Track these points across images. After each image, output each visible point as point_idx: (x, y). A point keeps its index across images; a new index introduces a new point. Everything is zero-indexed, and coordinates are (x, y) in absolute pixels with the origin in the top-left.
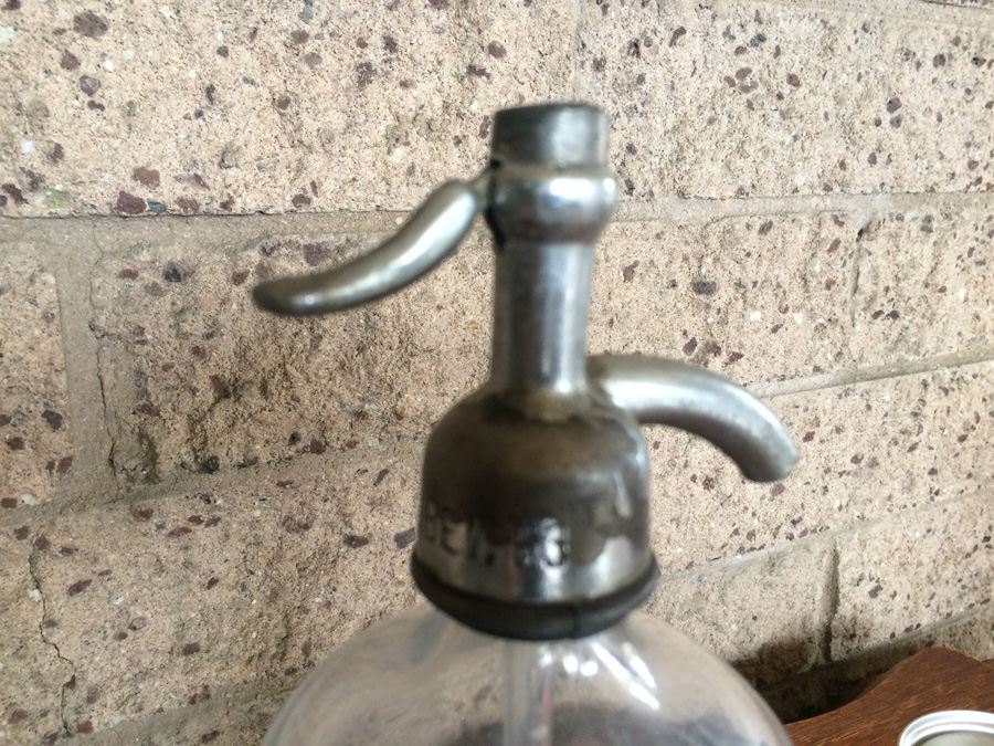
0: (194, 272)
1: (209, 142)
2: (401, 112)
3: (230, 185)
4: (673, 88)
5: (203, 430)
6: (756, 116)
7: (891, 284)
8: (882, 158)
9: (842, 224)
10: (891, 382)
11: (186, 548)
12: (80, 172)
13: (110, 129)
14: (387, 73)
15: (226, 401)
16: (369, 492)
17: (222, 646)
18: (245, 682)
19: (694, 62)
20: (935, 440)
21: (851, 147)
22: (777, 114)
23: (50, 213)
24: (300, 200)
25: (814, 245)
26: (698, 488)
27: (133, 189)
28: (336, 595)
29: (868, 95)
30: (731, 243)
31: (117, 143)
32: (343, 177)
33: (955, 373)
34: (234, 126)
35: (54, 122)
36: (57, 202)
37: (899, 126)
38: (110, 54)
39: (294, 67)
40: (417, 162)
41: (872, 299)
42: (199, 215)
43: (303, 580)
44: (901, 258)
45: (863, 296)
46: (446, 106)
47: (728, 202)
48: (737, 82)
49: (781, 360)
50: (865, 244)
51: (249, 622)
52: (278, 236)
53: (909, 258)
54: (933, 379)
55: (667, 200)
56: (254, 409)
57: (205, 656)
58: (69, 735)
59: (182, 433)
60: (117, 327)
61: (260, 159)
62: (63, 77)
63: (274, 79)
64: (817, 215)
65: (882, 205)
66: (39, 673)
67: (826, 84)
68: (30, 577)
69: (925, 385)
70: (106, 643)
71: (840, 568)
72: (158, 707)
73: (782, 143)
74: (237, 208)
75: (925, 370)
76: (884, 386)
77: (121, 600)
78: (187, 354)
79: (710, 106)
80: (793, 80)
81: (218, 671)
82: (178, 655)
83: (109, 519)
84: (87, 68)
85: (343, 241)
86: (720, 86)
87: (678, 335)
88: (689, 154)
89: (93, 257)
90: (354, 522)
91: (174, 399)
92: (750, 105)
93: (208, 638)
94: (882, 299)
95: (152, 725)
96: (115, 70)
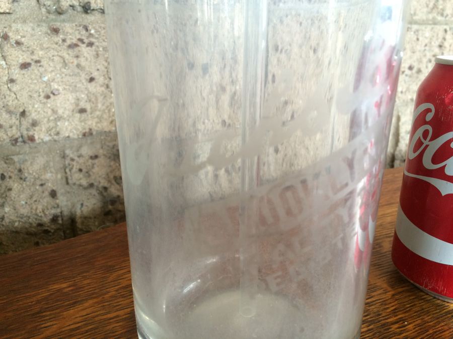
10: (429, 27)
17: (98, 113)
54: (450, 29)
66: (7, 105)
69: (446, 31)
70: (40, 99)
71: (400, 124)
72: (67, 135)
75: (446, 24)
76: (425, 28)
81: (96, 123)
93: (91, 108)
95: (64, 146)
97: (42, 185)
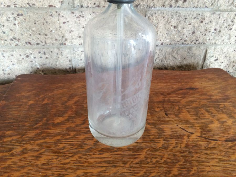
11: (79, 20)
26: (172, 28)
49: (197, 3)
57: (82, 39)
58: (63, 45)
66: (59, 34)
68: (58, 19)
70: (68, 33)
71: (207, 53)
72: (75, 44)
77: (70, 26)
82: (78, 37)
83: (68, 13)
95: (74, 47)
97: (67, 58)
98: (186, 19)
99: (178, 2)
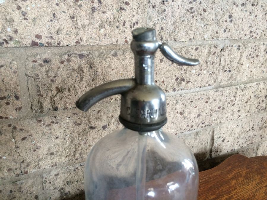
0: (51, 61)
1: (54, 28)
2: (103, 20)
3: (60, 39)
4: (173, 13)
5: (54, 100)
6: (195, 20)
7: (229, 63)
8: (227, 31)
9: (216, 48)
10: (228, 88)
11: (50, 129)
12: (22, 36)
13: (29, 25)
14: (99, 10)
15: (60, 93)
16: (96, 116)
17: (60, 153)
18: (65, 162)
19: (179, 6)
20: (239, 103)
21: (219, 28)
22: (200, 19)
23: (15, 46)
24: (77, 42)
25: (209, 53)
26: (178, 115)
27: (35, 40)
28: (88, 141)
29: (224, 14)
30: (187, 53)
31: (31, 28)
32: (88, 36)
33: (245, 86)
34: (60, 24)
35: (15, 23)
36: (17, 43)
37: (232, 22)
38: (29, 6)
39: (75, 8)
40: (107, 32)
41: (224, 67)
42: (52, 46)
43: (79, 137)
44: (232, 56)
45: (222, 66)
46: (114, 18)
47: (187, 42)
48: (190, 11)
49: (200, 83)
50: (222, 53)
51: (66, 147)
52: (72, 52)
53: (234, 56)
54: (239, 87)
55: (171, 42)
56: (67, 95)
57: (55, 156)
58: (22, 174)
59: (49, 101)
60: (32, 74)
61: (67, 32)
62: (17, 12)
63: (70, 11)
64: (210, 46)
65: (227, 43)
66: (15, 159)
67: (213, 11)
68: (12, 136)
69: (237, 89)
70: (31, 152)
71: (214, 135)
72: (44, 168)
73: (201, 27)
74: (61, 44)
75: (237, 85)
76: (226, 89)
77: (34, 142)
78: (49, 81)
79: (183, 17)
80: (204, 10)
81: (59, 159)
82: (49, 155)
83: (31, 122)
84: (23, 9)
85: (88, 53)
86: (185, 12)
87: (174, 77)
88: (177, 30)
89: (26, 57)
90: (92, 123)
91: (47, 92)
92: (193, 17)
93: (56, 151)
94: (226, 67)
95: (43, 172)
96: (30, 10)
97: (31, 193)
98: (191, 102)
99: (181, 84)
